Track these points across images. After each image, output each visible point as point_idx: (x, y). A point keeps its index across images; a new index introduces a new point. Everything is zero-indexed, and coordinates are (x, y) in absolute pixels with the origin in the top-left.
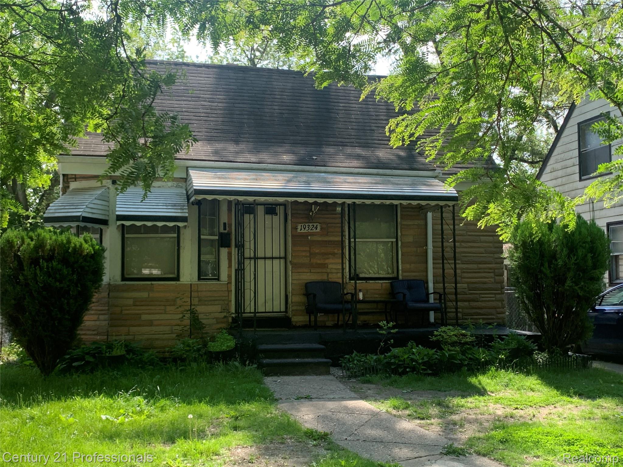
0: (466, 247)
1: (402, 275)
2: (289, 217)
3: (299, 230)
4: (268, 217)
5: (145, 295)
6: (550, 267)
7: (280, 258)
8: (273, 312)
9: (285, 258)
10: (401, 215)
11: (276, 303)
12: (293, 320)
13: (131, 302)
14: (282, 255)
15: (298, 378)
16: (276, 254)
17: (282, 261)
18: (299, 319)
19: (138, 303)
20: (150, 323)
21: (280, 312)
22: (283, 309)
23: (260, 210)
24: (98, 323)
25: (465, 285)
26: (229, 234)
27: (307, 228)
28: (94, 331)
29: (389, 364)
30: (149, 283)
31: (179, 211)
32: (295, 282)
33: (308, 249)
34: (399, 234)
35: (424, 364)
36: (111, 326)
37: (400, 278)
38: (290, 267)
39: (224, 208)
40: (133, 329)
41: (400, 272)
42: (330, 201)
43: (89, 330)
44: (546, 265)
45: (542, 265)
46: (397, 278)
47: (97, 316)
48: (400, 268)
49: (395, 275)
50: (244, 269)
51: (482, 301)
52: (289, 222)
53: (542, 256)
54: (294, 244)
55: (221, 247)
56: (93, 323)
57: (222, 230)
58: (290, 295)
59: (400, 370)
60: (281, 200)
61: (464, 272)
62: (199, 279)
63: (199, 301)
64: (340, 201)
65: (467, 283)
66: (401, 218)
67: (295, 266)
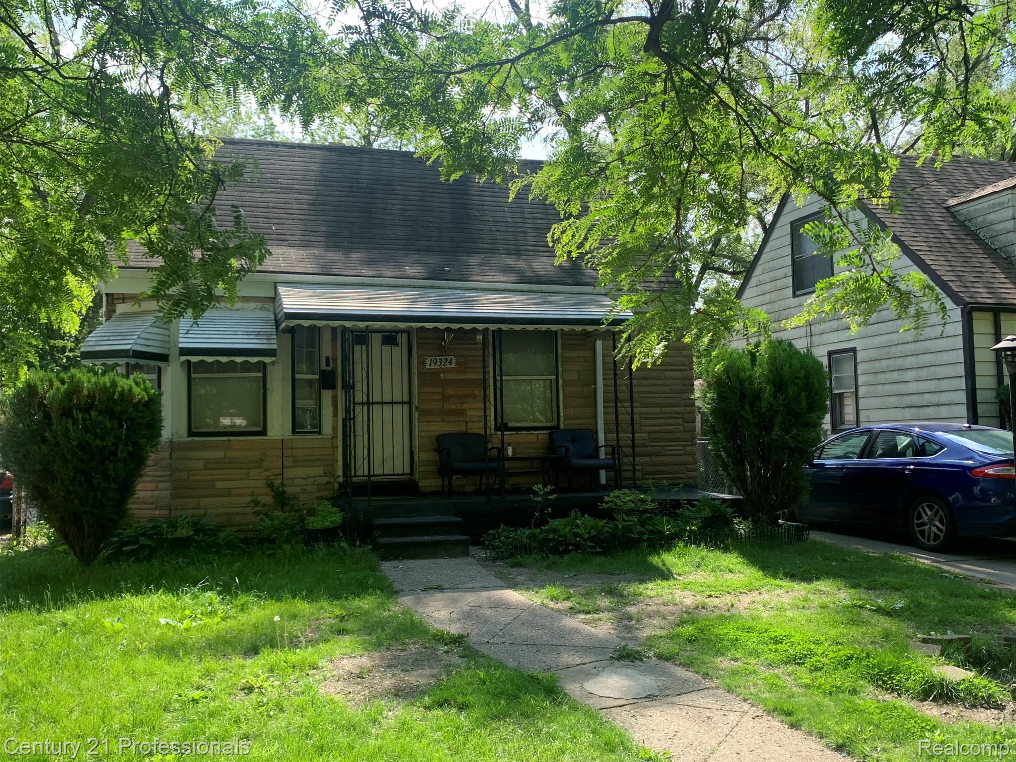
0: (646, 386)
1: (564, 425)
2: (415, 349)
3: (427, 366)
4: (387, 349)
5: (219, 454)
6: (752, 411)
7: (403, 403)
8: (394, 475)
9: (410, 403)
10: (562, 344)
11: (398, 462)
12: (420, 484)
13: (200, 465)
14: (406, 399)
15: (426, 562)
16: (397, 398)
17: (406, 407)
18: (428, 483)
19: (210, 466)
20: (228, 492)
21: (404, 474)
22: (407, 471)
23: (376, 339)
24: (156, 493)
25: (646, 435)
26: (333, 372)
27: (438, 363)
28: (152, 503)
29: (546, 540)
30: (225, 438)
31: (265, 341)
32: (423, 434)
33: (439, 390)
34: (560, 369)
35: (592, 539)
36: (174, 497)
37: (562, 426)
38: (416, 415)
39: (327, 337)
40: (205, 501)
41: (562, 419)
42: (468, 327)
43: (144, 503)
44: (747, 407)
45: (743, 408)
46: (557, 427)
47: (155, 484)
48: (562, 414)
49: (554, 423)
50: (354, 418)
51: (667, 455)
52: (415, 355)
53: (743, 396)
54: (420, 385)
55: (324, 389)
56: (149, 493)
57: (324, 366)
58: (416, 452)
59: (561, 548)
60: (402, 326)
61: (645, 418)
62: (294, 432)
63: (294, 461)
64: (480, 327)
65: (649, 433)
66: (563, 348)
67: (423, 412)
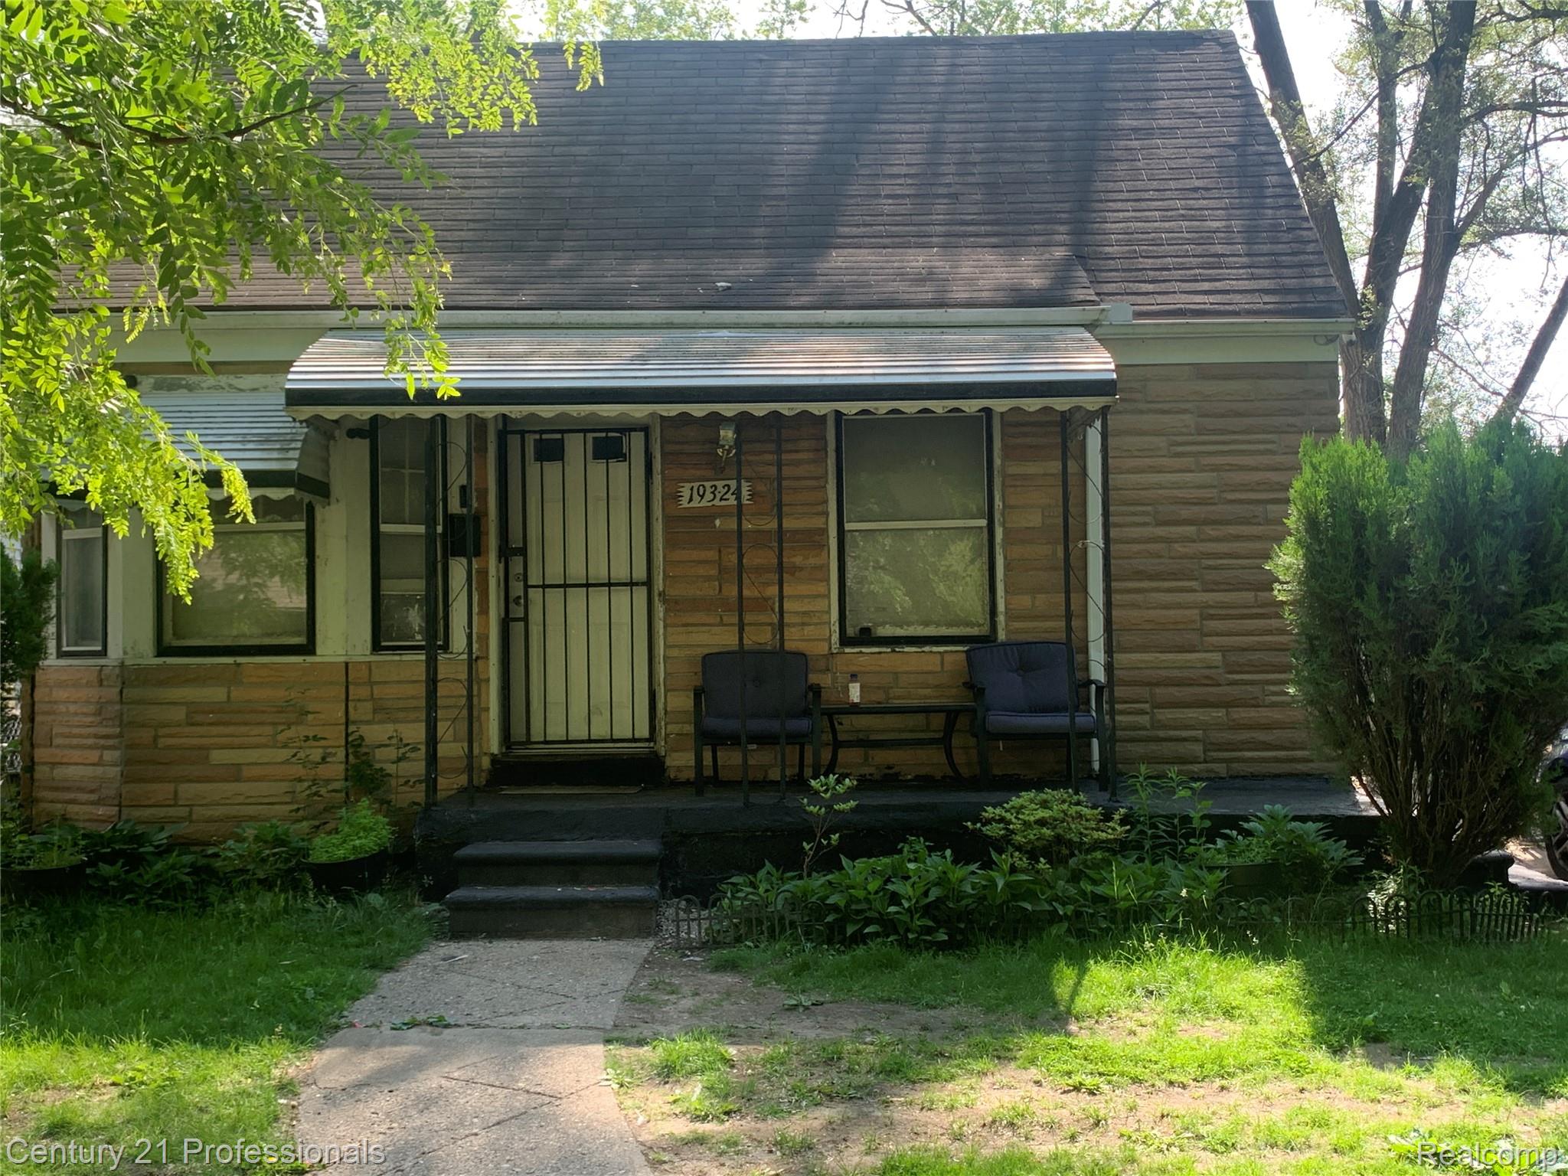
1: (1008, 631)
2: (657, 465)
3: (684, 503)
4: (598, 468)
5: (216, 694)
7: (631, 584)
9: (648, 583)
10: (1005, 447)
12: (668, 762)
13: (180, 714)
14: (640, 573)
16: (621, 573)
17: (641, 594)
19: (199, 718)
20: (234, 773)
21: (634, 740)
22: (643, 731)
23: (575, 447)
24: (99, 770)
25: (1216, 657)
26: (478, 519)
27: (709, 496)
28: (92, 792)
30: (229, 660)
31: (275, 455)
32: (675, 652)
33: (712, 555)
34: (998, 503)
36: (127, 779)
37: (1002, 636)
38: (660, 610)
40: (188, 790)
41: (1001, 619)
42: (698, 410)
43: (80, 790)
46: (986, 640)
47: (97, 753)
48: (1001, 607)
49: (985, 630)
51: (1273, 705)
52: (657, 479)
54: (670, 543)
55: (454, 555)
56: (89, 771)
57: (455, 507)
58: (661, 692)
60: (639, 412)
61: (1212, 617)
62: (376, 647)
63: (375, 711)
64: (729, 410)
66: (1005, 457)
67: (673, 605)
